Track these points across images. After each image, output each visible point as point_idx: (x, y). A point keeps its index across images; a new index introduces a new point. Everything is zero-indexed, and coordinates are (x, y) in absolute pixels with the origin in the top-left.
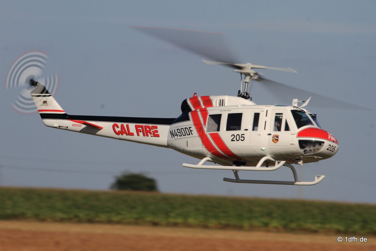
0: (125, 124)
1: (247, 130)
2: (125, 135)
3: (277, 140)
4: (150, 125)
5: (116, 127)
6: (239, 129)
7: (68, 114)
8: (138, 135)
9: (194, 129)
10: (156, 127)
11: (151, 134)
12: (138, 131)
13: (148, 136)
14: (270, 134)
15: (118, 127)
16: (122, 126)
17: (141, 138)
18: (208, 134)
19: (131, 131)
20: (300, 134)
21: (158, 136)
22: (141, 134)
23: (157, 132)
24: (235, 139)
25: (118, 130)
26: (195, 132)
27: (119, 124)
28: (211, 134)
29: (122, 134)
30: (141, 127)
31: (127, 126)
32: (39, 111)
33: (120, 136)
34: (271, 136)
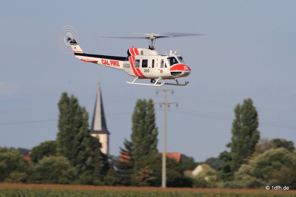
0: (106, 60)
1: (150, 67)
2: (106, 65)
3: (162, 72)
4: (116, 61)
5: (103, 61)
6: (147, 67)
7: (85, 53)
8: (112, 65)
9: (130, 65)
10: (118, 62)
11: (116, 65)
12: (111, 63)
13: (115, 66)
14: (159, 69)
15: (104, 61)
16: (105, 60)
17: (113, 66)
18: (135, 68)
19: (109, 63)
20: (171, 69)
21: (119, 66)
22: (113, 64)
23: (119, 64)
24: (145, 71)
25: (104, 62)
26: (131, 67)
27: (104, 59)
28: (136, 69)
29: (106, 64)
30: (113, 61)
31: (107, 60)
32: (74, 51)
33: (105, 65)
34: (160, 70)
